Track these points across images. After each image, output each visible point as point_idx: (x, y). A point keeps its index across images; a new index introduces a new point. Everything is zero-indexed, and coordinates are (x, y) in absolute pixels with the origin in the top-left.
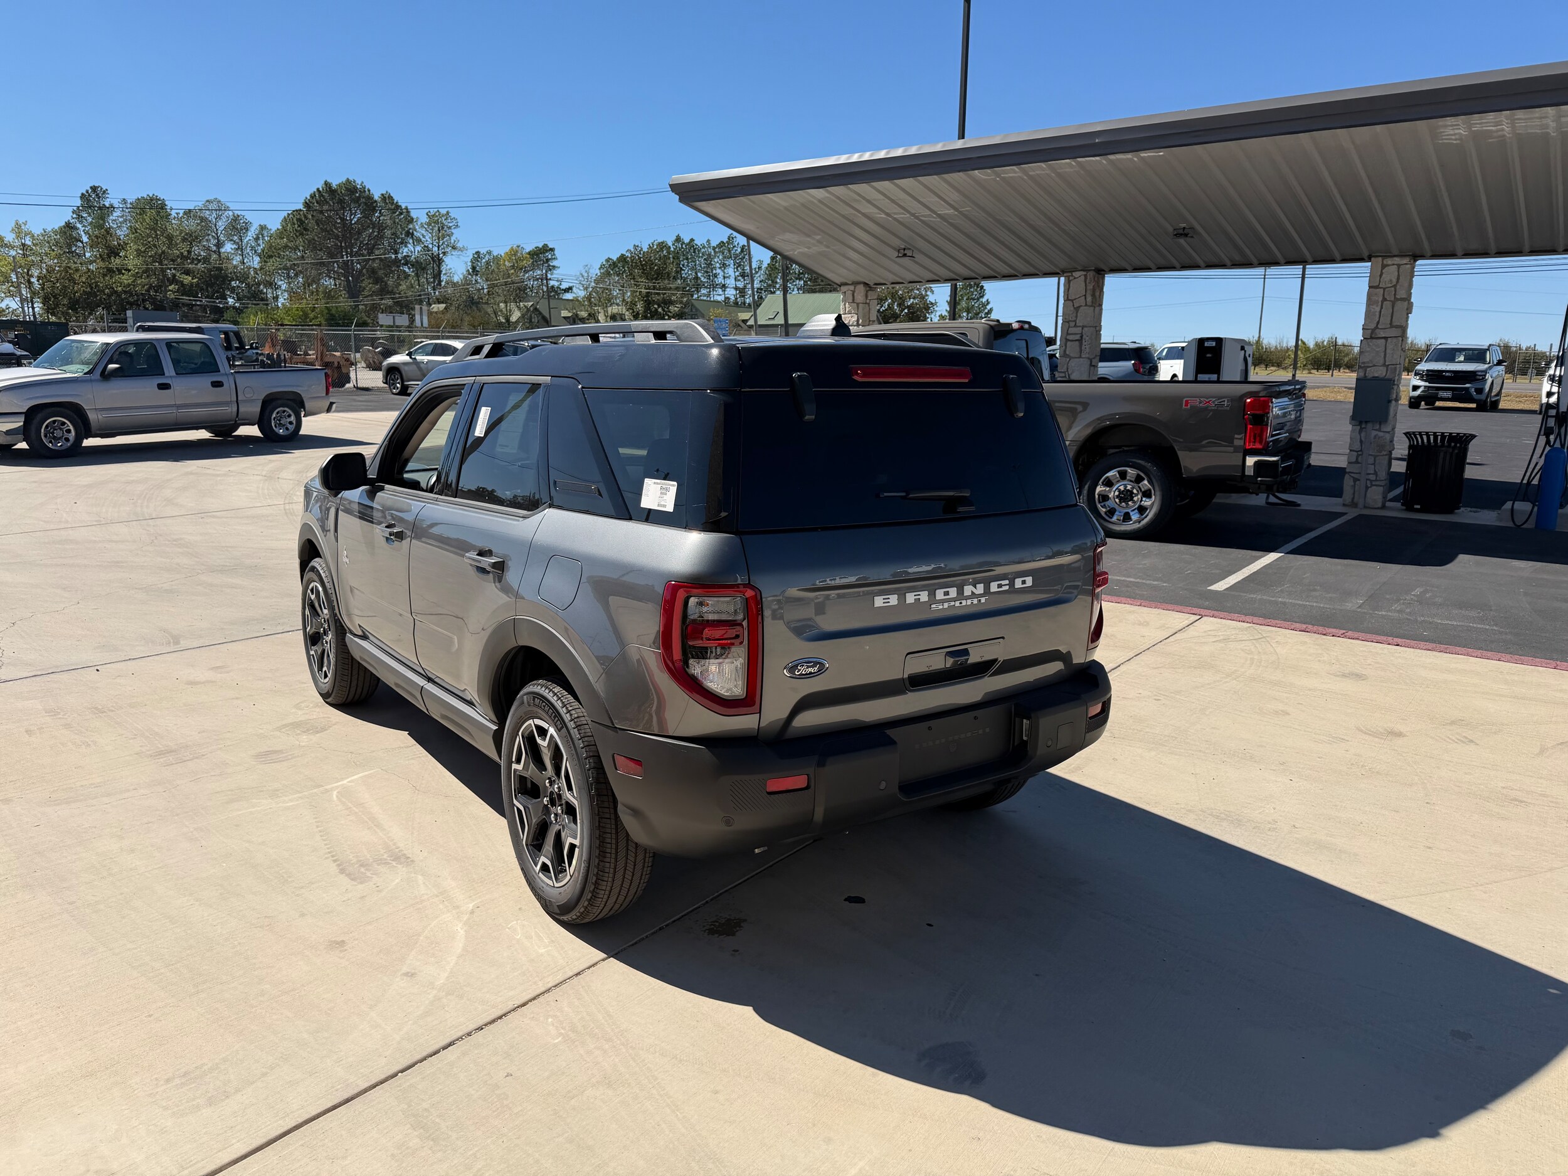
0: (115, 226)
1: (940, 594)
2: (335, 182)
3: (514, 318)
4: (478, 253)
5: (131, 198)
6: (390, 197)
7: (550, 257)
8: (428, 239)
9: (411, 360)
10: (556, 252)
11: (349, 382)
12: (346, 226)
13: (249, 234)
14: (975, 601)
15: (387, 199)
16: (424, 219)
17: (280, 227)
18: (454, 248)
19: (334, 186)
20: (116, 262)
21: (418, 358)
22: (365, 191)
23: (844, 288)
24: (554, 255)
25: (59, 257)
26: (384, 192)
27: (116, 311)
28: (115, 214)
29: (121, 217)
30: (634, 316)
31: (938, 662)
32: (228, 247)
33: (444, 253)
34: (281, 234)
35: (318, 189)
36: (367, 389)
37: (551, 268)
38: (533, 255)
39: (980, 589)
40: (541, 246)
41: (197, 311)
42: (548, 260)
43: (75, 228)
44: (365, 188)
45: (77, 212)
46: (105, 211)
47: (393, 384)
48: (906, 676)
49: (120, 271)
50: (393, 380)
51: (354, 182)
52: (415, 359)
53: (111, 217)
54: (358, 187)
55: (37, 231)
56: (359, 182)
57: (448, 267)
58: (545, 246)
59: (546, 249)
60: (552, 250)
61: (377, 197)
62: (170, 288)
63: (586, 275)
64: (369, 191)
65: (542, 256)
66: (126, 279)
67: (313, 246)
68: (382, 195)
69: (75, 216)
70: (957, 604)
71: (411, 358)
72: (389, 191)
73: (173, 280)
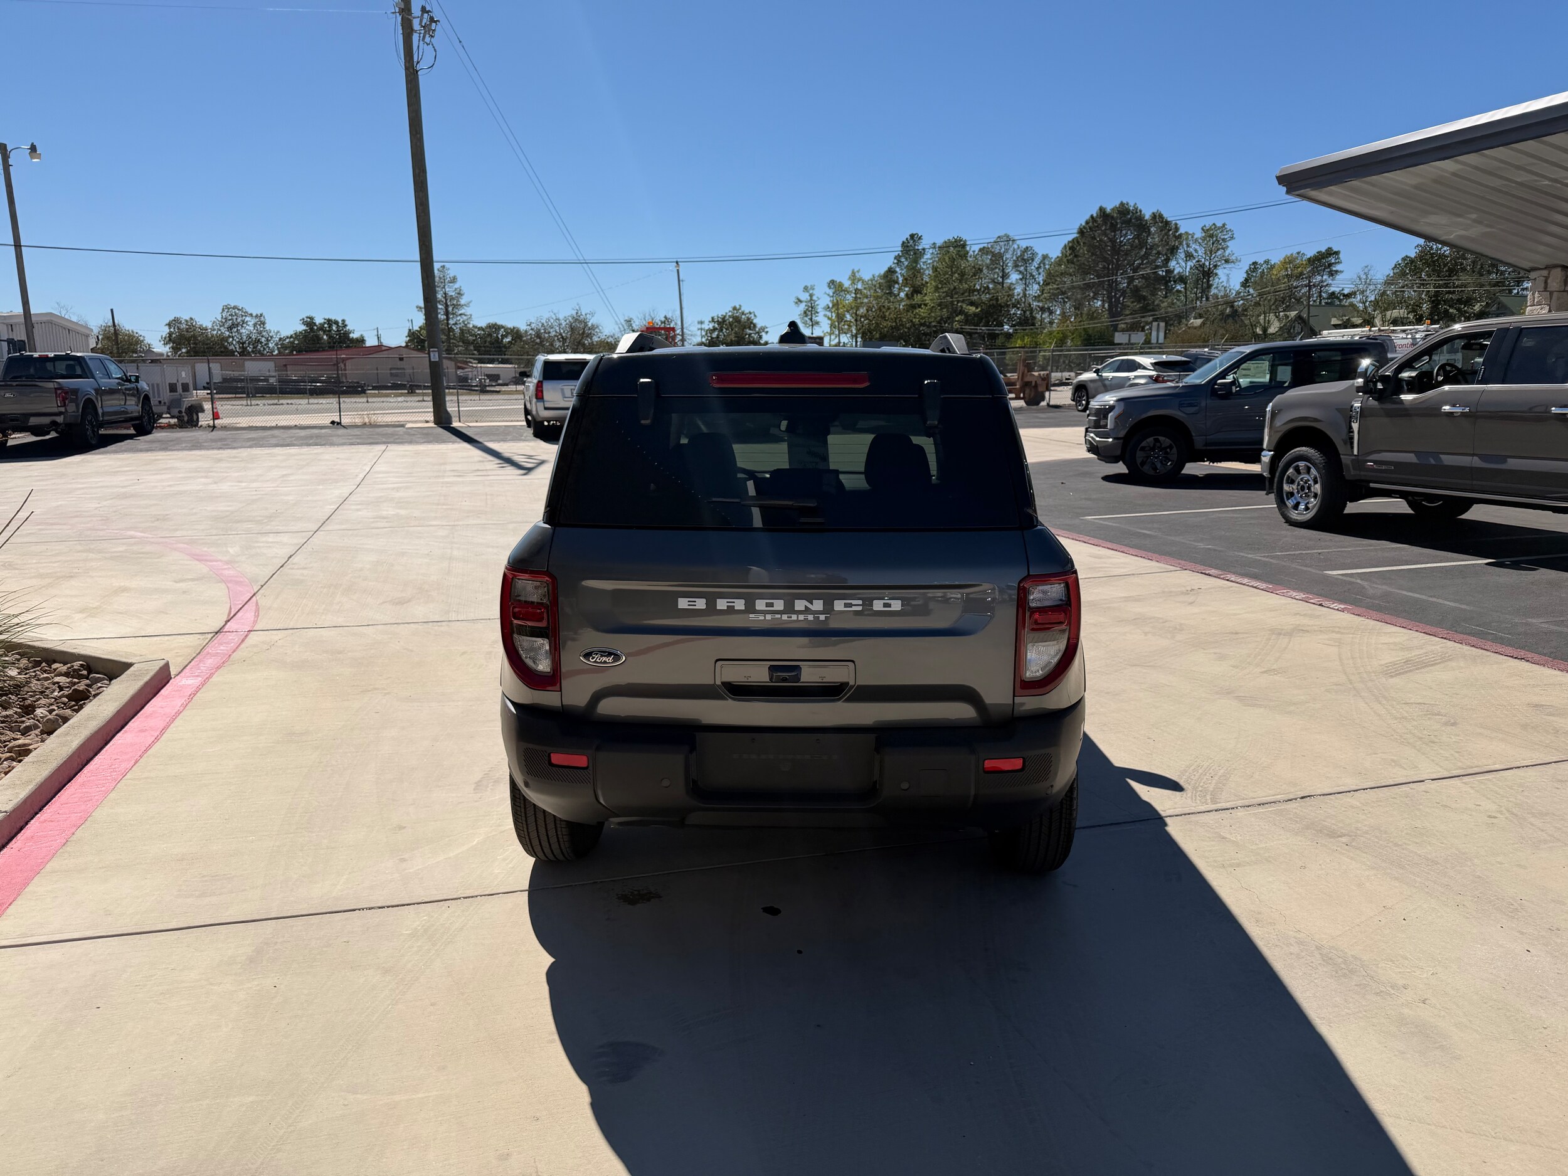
0: (925, 267)
1: (760, 605)
2: (1109, 207)
3: (1271, 330)
4: (1255, 263)
5: (940, 242)
6: (1161, 216)
7: (1333, 261)
8: (1200, 252)
9: (1097, 377)
10: (1341, 256)
11: (1043, 400)
12: (1116, 249)
13: (1034, 263)
14: (811, 617)
15: (1157, 217)
16: (1199, 234)
17: (1060, 255)
18: (1227, 261)
19: (1108, 210)
20: (918, 298)
21: (1104, 374)
22: (1137, 212)
23: (1533, 275)
24: (1338, 258)
25: (876, 298)
26: (1155, 211)
27: (914, 341)
28: (925, 257)
29: (931, 259)
30: (1416, 320)
31: (759, 675)
32: (1014, 277)
33: (1215, 266)
34: (1059, 261)
35: (1092, 216)
36: (1057, 407)
37: (1332, 274)
38: (1314, 261)
39: (818, 605)
40: (1324, 251)
41: (975, 339)
42: (1330, 265)
43: (895, 272)
44: (1137, 209)
45: (898, 258)
46: (919, 254)
47: (1079, 401)
48: (718, 682)
49: (920, 306)
50: (1080, 397)
51: (1128, 204)
52: (1101, 376)
53: (922, 260)
54: (1131, 208)
55: (867, 277)
56: (1132, 204)
57: (1221, 281)
58: (1330, 249)
59: (1330, 253)
60: (1337, 253)
61: (1147, 217)
62: (957, 319)
63: (1365, 277)
64: (1141, 211)
65: (1325, 261)
66: (922, 311)
67: (1084, 271)
68: (1153, 213)
69: (896, 261)
70: (785, 617)
71: (1098, 375)
72: (1160, 210)
73: (961, 312)
